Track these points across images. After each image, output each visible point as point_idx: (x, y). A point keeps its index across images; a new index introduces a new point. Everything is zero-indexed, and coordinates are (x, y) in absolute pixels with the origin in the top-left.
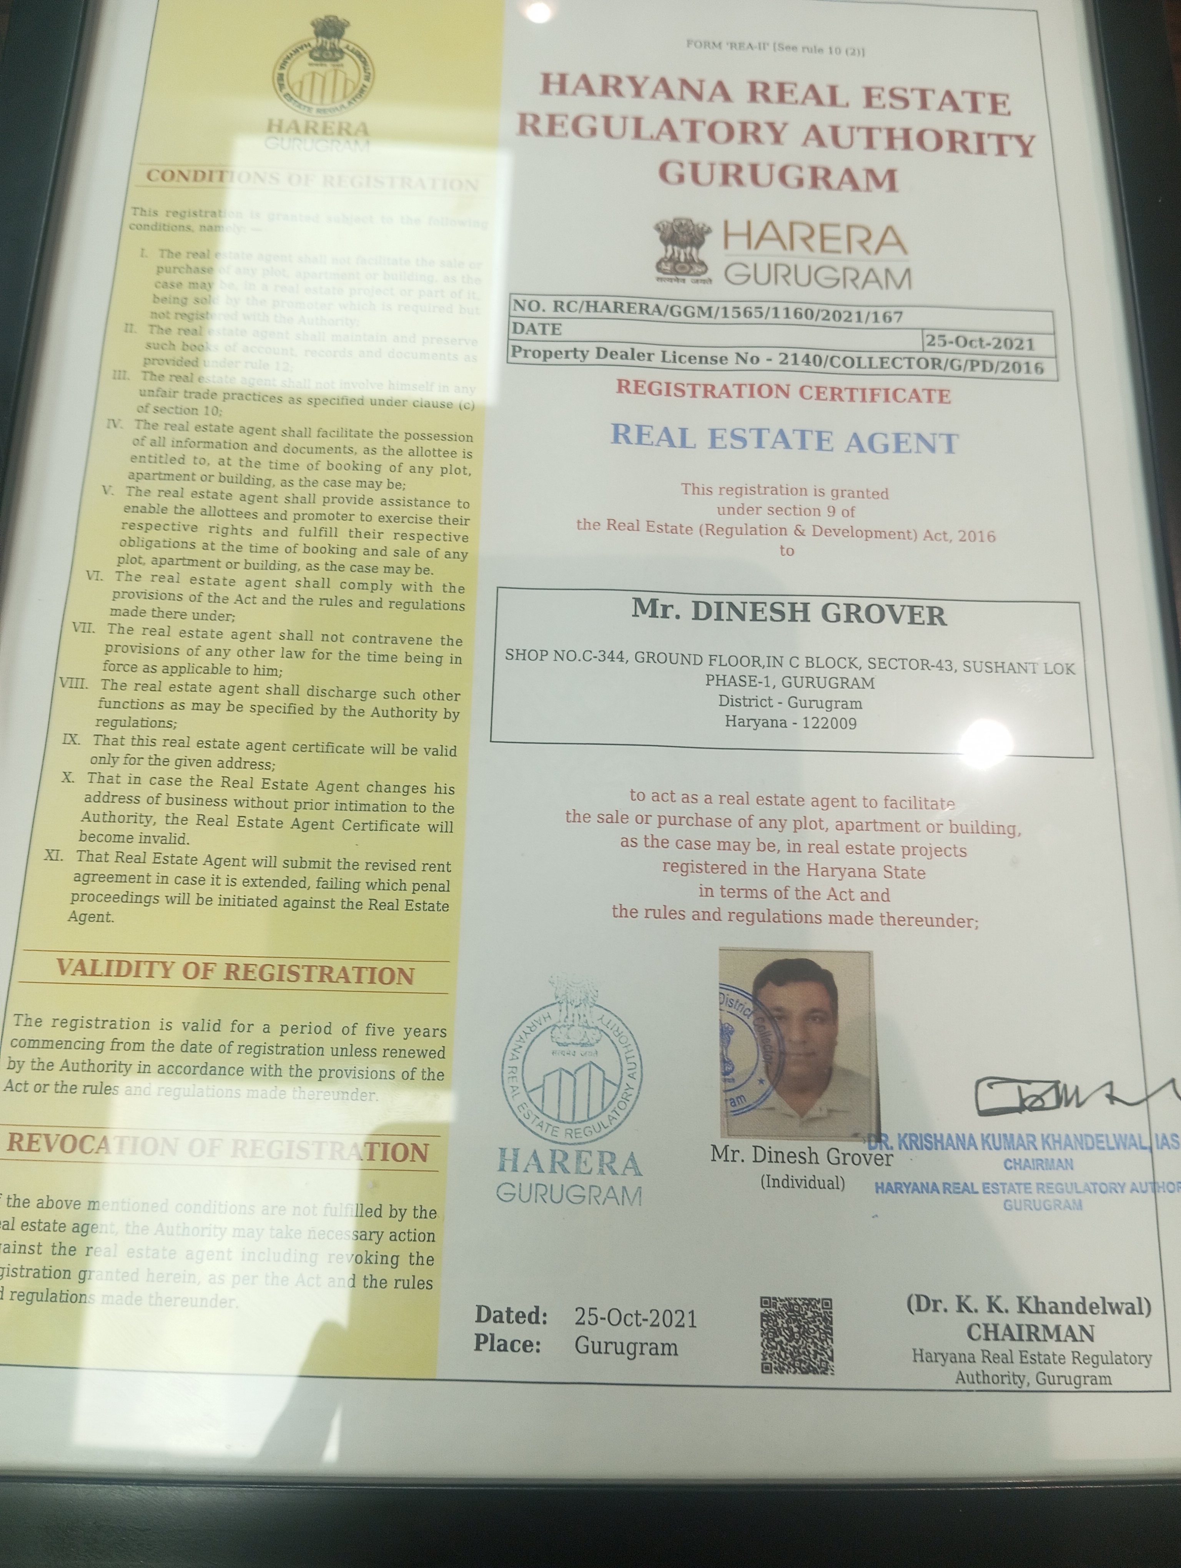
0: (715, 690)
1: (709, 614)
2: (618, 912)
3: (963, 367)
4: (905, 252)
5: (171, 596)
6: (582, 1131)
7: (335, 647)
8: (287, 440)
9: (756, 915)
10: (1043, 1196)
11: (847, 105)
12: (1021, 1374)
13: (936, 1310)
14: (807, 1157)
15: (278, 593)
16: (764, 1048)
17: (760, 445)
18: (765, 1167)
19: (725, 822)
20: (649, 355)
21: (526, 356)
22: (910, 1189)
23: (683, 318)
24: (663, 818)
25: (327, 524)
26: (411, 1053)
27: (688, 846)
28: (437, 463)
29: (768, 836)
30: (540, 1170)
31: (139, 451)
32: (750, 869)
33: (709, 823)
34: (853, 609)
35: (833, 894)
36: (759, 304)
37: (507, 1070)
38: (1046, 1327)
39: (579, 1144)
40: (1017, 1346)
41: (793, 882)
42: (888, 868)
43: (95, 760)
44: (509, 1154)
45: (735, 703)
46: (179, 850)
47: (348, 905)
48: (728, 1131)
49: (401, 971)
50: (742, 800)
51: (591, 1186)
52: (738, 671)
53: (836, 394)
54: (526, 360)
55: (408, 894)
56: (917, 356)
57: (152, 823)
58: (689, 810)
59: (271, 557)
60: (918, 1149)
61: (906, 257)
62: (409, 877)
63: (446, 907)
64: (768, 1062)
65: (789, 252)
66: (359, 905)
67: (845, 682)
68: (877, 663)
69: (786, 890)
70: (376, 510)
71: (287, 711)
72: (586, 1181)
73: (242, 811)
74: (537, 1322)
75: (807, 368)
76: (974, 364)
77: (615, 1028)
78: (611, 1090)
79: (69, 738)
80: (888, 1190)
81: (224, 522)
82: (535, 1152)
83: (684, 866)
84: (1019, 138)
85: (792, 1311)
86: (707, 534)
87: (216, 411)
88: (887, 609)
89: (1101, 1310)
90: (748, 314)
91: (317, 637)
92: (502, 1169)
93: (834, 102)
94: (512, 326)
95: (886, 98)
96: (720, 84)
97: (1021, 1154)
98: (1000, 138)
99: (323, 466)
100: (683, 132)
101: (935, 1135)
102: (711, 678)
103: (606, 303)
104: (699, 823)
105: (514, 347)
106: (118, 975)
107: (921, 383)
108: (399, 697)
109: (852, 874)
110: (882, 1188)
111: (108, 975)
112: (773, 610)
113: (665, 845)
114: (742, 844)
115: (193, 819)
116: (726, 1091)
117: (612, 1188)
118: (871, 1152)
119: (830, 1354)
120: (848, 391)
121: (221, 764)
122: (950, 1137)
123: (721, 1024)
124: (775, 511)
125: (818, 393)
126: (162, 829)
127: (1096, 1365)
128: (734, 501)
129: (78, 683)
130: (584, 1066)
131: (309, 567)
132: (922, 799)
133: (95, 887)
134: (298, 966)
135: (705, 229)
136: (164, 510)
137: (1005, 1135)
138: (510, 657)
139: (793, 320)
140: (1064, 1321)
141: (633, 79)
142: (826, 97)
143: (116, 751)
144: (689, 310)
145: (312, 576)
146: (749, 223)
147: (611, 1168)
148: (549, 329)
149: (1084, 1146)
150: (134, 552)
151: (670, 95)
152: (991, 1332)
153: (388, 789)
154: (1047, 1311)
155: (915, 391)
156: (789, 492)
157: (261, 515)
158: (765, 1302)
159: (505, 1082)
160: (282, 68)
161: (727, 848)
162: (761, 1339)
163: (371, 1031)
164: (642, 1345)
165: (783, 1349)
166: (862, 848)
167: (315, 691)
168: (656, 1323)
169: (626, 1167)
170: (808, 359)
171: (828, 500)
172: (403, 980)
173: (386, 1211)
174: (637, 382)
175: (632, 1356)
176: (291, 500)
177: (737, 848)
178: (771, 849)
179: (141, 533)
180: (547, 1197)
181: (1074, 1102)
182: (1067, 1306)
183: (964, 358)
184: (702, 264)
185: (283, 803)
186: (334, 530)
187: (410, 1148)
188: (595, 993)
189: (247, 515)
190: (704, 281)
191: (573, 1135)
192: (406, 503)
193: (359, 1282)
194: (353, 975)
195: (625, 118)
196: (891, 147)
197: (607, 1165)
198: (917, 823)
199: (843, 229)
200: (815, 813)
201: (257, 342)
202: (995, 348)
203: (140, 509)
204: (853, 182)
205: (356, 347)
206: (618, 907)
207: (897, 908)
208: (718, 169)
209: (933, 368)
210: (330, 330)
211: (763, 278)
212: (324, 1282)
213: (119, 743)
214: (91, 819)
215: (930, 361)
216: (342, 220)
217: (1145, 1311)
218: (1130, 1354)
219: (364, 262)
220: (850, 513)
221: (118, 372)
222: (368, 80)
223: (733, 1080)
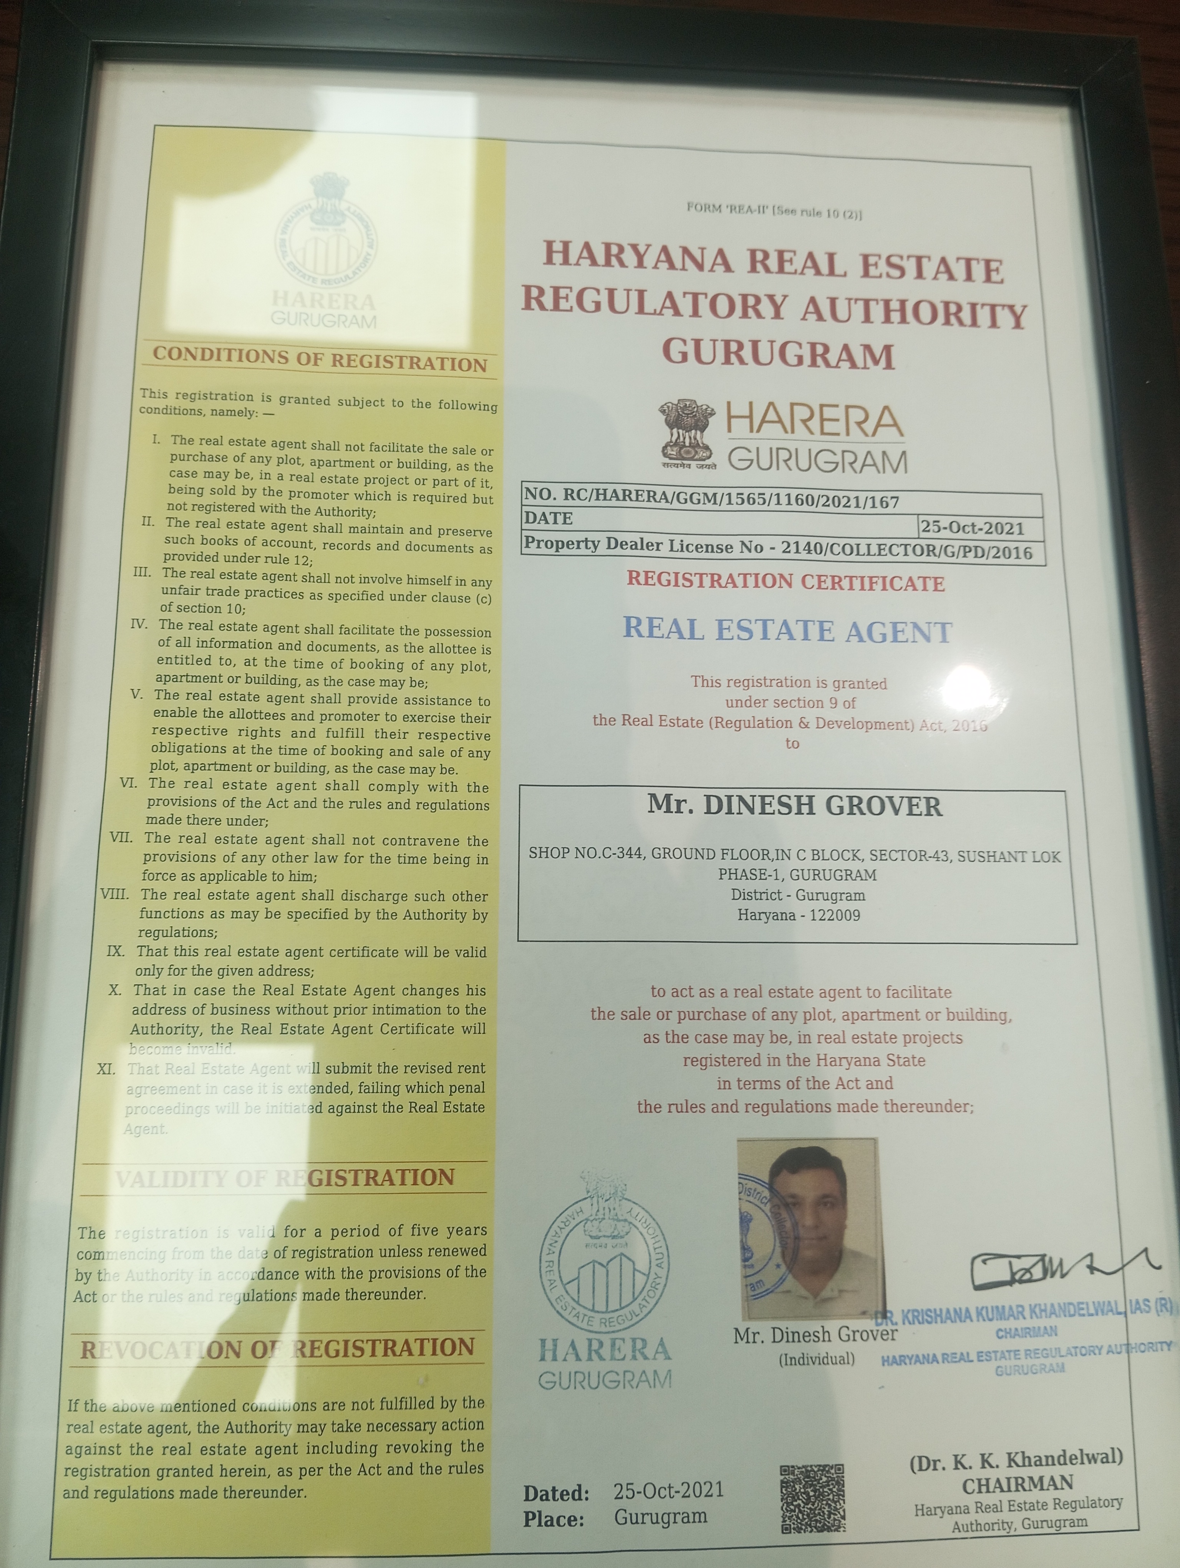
0: (728, 884)
1: (720, 809)
2: (643, 1108)
3: (956, 554)
4: (902, 435)
5: (204, 803)
6: (615, 1319)
7: (366, 851)
8: (311, 637)
9: (770, 1106)
10: (1030, 1362)
11: (845, 275)
12: (1009, 1521)
13: (935, 1469)
14: (821, 1336)
15: (308, 796)
16: (780, 1234)
17: (765, 637)
18: (784, 1347)
19: (740, 1015)
20: (658, 544)
21: (539, 547)
22: (913, 1361)
23: (689, 505)
24: (682, 1014)
25: (353, 724)
26: (455, 1251)
28: (458, 659)
29: (780, 1027)
30: (578, 1359)
31: (165, 652)
32: (764, 1061)
33: (726, 1017)
34: (856, 801)
36: (762, 490)
37: (544, 1265)
38: (1031, 1478)
39: (613, 1332)
40: (1006, 1497)
41: (804, 1072)
42: (891, 1057)
43: (140, 972)
44: (549, 1345)
45: (746, 897)
46: (226, 1060)
47: (390, 1108)
48: (749, 1315)
49: (442, 1172)
50: (755, 993)
51: (625, 1372)
52: (749, 865)
53: (836, 582)
54: (539, 551)
55: (445, 1097)
56: (913, 542)
57: (198, 1033)
58: (706, 1005)
59: (300, 759)
60: (919, 1323)
61: (901, 439)
62: (446, 1080)
63: (481, 1108)
64: (784, 1247)
65: (790, 436)
66: (400, 1108)
67: (848, 874)
68: (880, 855)
69: (797, 1081)
70: (400, 709)
71: (323, 916)
72: (620, 1367)
73: (285, 1018)
74: (580, 1499)
75: (809, 557)
76: (966, 550)
77: (643, 1220)
78: (640, 1279)
79: (113, 950)
80: (893, 1362)
81: (254, 724)
82: (573, 1342)
83: (704, 1060)
84: (1011, 308)
85: (809, 1477)
86: (717, 727)
87: (239, 610)
88: (887, 801)
89: (1079, 1461)
90: (751, 501)
91: (349, 841)
92: (543, 1359)
93: (832, 272)
94: (524, 515)
95: (883, 267)
96: (721, 252)
97: (1011, 1324)
98: (993, 307)
99: (347, 664)
100: (685, 305)
101: (935, 1310)
102: (723, 872)
103: (615, 491)
104: (717, 1017)
105: (527, 537)
106: (175, 1185)
107: (916, 571)
108: (429, 898)
109: (858, 1063)
110: (888, 1361)
111: (165, 1186)
112: (781, 804)
113: (685, 1040)
114: (756, 1036)
115: (239, 1029)
116: (746, 1277)
117: (644, 1372)
118: (877, 1328)
119: (842, 1513)
120: (848, 579)
121: (262, 972)
122: (948, 1311)
123: (741, 1213)
124: (781, 704)
125: (820, 582)
127: (1074, 1510)
128: (741, 694)
129: (118, 894)
130: (615, 1257)
131: (338, 769)
132: (922, 989)
133: (148, 1100)
134: (345, 1171)
135: (709, 411)
136: (194, 714)
137: (997, 1307)
138: (533, 855)
139: (794, 507)
140: (1047, 1472)
141: (634, 247)
142: (824, 268)
143: (159, 962)
144: (695, 497)
145: (342, 778)
146: (751, 404)
147: (642, 1354)
148: (560, 518)
149: (1067, 1314)
150: (167, 757)
151: (672, 266)
152: (983, 1486)
153: (422, 992)
154: (1033, 1464)
155: (910, 579)
156: (794, 683)
157: (288, 717)
158: (785, 1470)
159: (543, 1276)
160: (284, 232)
161: (742, 1041)
162: (781, 1504)
163: (416, 1231)
164: (675, 1514)
165: (800, 1511)
166: (867, 1037)
167: (349, 896)
168: (687, 1494)
169: (657, 1352)
170: (809, 547)
171: (830, 692)
172: (444, 1180)
173: (438, 1403)
174: (647, 573)
175: (666, 1526)
176: (317, 700)
177: (751, 1040)
178: (784, 1041)
179: (172, 738)
181: (1058, 1274)
182: (1050, 1459)
183: (957, 544)
184: (707, 448)
185: (323, 1009)
186: (360, 731)
187: (458, 1342)
188: (624, 1187)
189: (275, 717)
190: (709, 467)
191: (607, 1324)
192: (429, 702)
193: (416, 1469)
194: (397, 1178)
195: (628, 291)
196: (887, 320)
197: (639, 1350)
198: (917, 1012)
199: (842, 409)
200: (823, 1005)
201: (276, 535)
202: (987, 533)
203: (169, 713)
204: (851, 359)
205: (373, 539)
206: (643, 1102)
207: (899, 1095)
208: (720, 346)
209: (928, 555)
210: (347, 522)
211: (765, 463)
212: (384, 1470)
213: (162, 954)
214: (140, 1031)
215: (925, 548)
216: (352, 403)
217: (1117, 1459)
218: (1103, 1498)
219: (378, 449)
220: (851, 704)
221: (138, 569)
222: (371, 247)
223: (752, 1266)
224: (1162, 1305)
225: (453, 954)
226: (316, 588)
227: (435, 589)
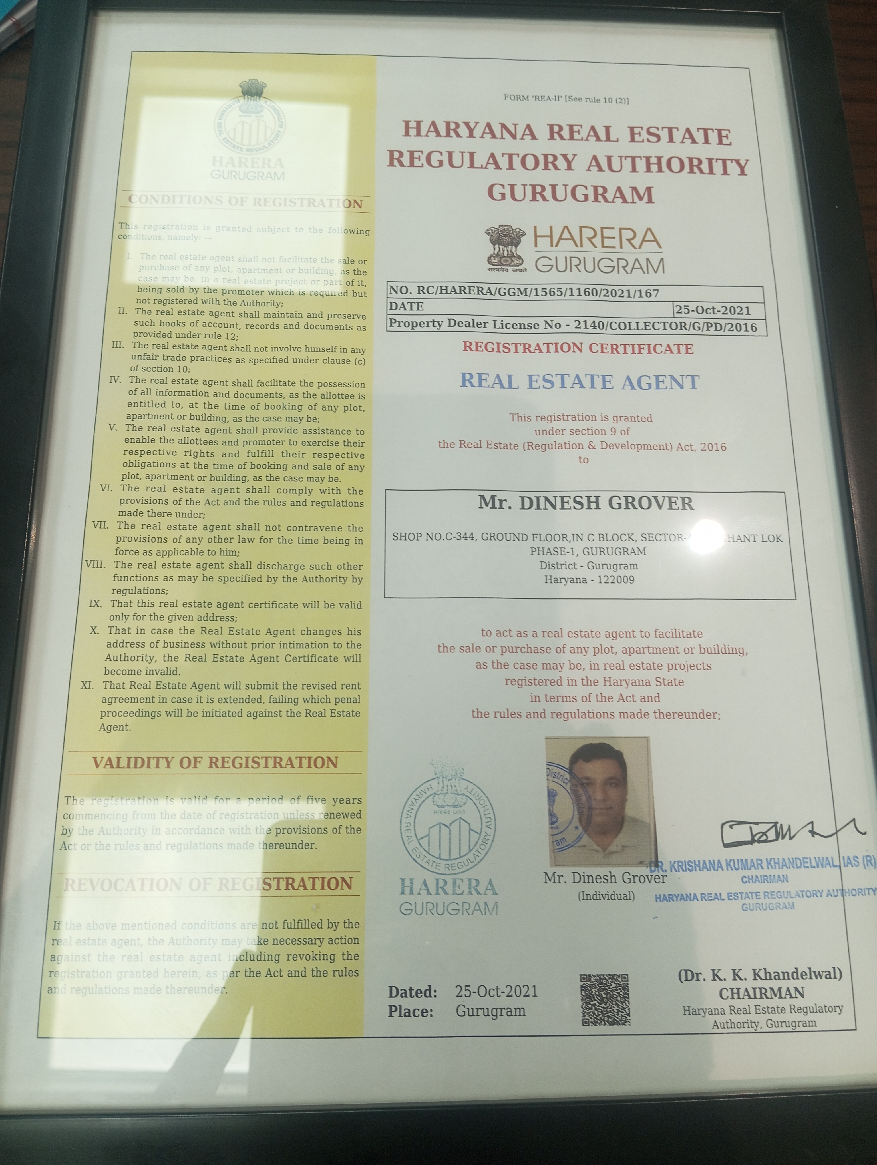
0: (537, 558)
1: (531, 506)
2: (475, 714)
3: (701, 329)
4: (660, 247)
5: (160, 501)
6: (456, 865)
7: (275, 534)
8: (236, 389)
9: (569, 714)
10: (768, 901)
11: (618, 141)
12: (756, 1021)
13: (698, 980)
14: (609, 878)
15: (234, 497)
16: (578, 805)
17: (563, 386)
18: (581, 887)
19: (547, 650)
20: (485, 323)
21: (399, 326)
22: (679, 899)
23: (507, 297)
24: (504, 648)
25: (266, 448)
26: (338, 815)
27: (522, 667)
28: (342, 403)
29: (576, 659)
30: (429, 893)
31: (133, 399)
32: (565, 682)
33: (536, 651)
34: (630, 500)
35: (622, 698)
36: (559, 286)
37: (404, 825)
38: (772, 989)
39: (454, 874)
40: (753, 1002)
41: (594, 690)
42: (658, 679)
43: (112, 618)
44: (407, 883)
45: (551, 567)
46: (173, 679)
47: (291, 714)
48: (555, 863)
49: (329, 759)
50: (558, 634)
51: (463, 903)
52: (552, 545)
53: (614, 349)
54: (399, 329)
55: (332, 705)
56: (670, 320)
57: (154, 661)
58: (522, 642)
59: (228, 472)
60: (683, 871)
61: (660, 250)
62: (332, 694)
63: (358, 714)
64: (581, 814)
65: (579, 249)
66: (299, 714)
67: (626, 551)
68: (647, 537)
69: (589, 696)
70: (300, 437)
71: (244, 580)
72: (459, 899)
73: (216, 650)
74: (430, 996)
75: (594, 331)
76: (709, 326)
77: (476, 794)
78: (475, 837)
79: (94, 603)
80: (664, 899)
81: (195, 448)
82: (425, 881)
83: (520, 681)
84: (738, 162)
85: (602, 983)
86: (528, 449)
87: (186, 369)
88: (653, 499)
89: (808, 976)
90: (552, 293)
91: (263, 528)
92: (403, 893)
93: (608, 139)
94: (389, 304)
95: (645, 135)
96: (528, 127)
97: (753, 872)
98: (724, 161)
99: (262, 407)
100: (503, 162)
101: (695, 861)
102: (534, 550)
103: (454, 287)
104: (529, 651)
105: (391, 319)
106: (136, 767)
107: (672, 340)
108: (320, 568)
109: (634, 684)
110: (660, 898)
111: (129, 767)
112: (575, 502)
113: (506, 667)
114: (558, 665)
115: (182, 658)
116: (553, 835)
117: (477, 903)
118: (652, 874)
119: (628, 1011)
120: (622, 346)
121: (200, 618)
122: (704, 862)
123: (548, 789)
124: (575, 432)
125: (602, 348)
126: (161, 665)
127: (806, 1014)
128: (546, 426)
129: (98, 564)
130: (455, 821)
131: (255, 478)
132: (681, 631)
133: (117, 707)
134: (259, 758)
135: (521, 233)
136: (153, 440)
137: (742, 860)
138: (395, 538)
139: (583, 297)
140: (784, 984)
141: (467, 124)
142: (602, 135)
143: (127, 611)
144: (512, 291)
145: (258, 485)
146: (551, 227)
147: (476, 890)
148: (415, 307)
149: (795, 867)
150: (133, 470)
151: (494, 136)
152: (735, 993)
153: (315, 633)
154: (773, 978)
155: (668, 345)
156: (584, 418)
157: (220, 443)
158: (584, 978)
159: (403, 833)
160: (220, 119)
161: (548, 668)
162: (581, 1003)
163: (310, 801)
164: (501, 1009)
165: (596, 1009)
166: (641, 666)
167: (263, 566)
168: (510, 995)
169: (487, 889)
170: (594, 325)
171: (611, 424)
172: (331, 765)
173: (325, 924)
174: (477, 343)
175: (495, 1017)
176: (240, 431)
177: (555, 668)
178: (579, 668)
179: (137, 457)
180: (434, 911)
181: (787, 836)
182: (786, 974)
183: (702, 321)
184: (520, 258)
185: (243, 645)
186: (271, 452)
187: (340, 880)
188: (462, 770)
189: (210, 443)
190: (521, 270)
191: (450, 868)
192: (321, 432)
193: (309, 973)
194: (296, 763)
195: (462, 153)
196: (648, 170)
197: (474, 888)
198: (677, 648)
199: (617, 231)
200: (607, 642)
201: (213, 319)
202: (723, 314)
203: (136, 440)
204: (623, 197)
205: (281, 322)
206: (476, 711)
207: (665, 706)
208: (529, 189)
209: (681, 329)
210: (262, 310)
211: (562, 267)
212: (285, 973)
213: (129, 605)
214: (112, 659)
215: (679, 324)
216: (267, 230)
217: (838, 976)
218: (828, 1005)
219: (285, 261)
220: (626, 432)
221: (115, 343)
222: (281, 127)
223: (557, 827)
224: (867, 861)
225: (337, 606)
226: (240, 355)
227: (325, 355)
